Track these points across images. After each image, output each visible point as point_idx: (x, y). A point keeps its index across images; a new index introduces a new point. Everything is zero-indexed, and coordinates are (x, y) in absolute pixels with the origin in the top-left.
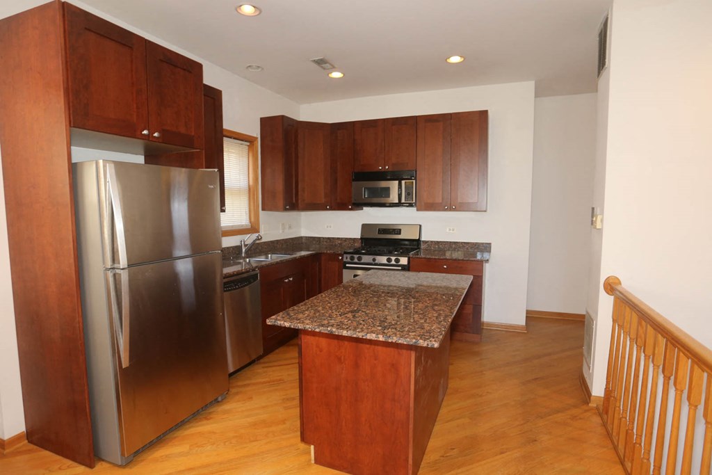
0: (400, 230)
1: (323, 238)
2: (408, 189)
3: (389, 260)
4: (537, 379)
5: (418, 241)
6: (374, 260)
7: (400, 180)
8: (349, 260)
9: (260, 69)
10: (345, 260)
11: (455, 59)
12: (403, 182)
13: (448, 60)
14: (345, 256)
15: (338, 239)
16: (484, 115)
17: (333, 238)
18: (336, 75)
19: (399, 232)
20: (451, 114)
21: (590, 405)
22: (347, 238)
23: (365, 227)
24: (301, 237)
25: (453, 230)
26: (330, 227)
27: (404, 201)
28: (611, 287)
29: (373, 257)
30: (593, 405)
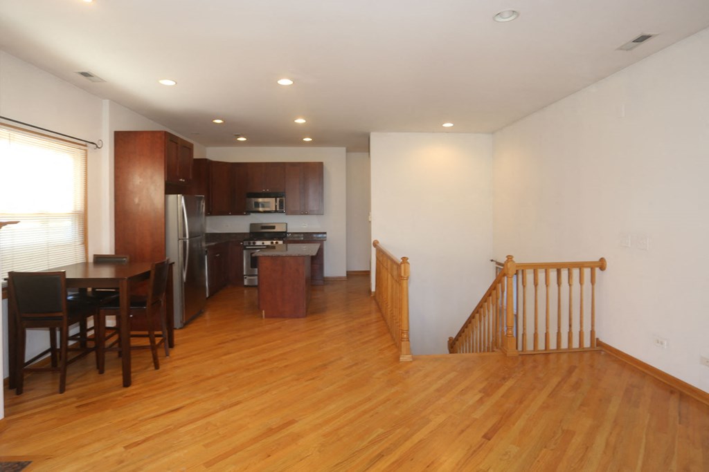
2: (281, 202)
3: (272, 243)
5: (286, 233)
7: (276, 197)
8: (247, 244)
10: (245, 244)
11: (307, 139)
12: (278, 199)
13: (304, 140)
14: (245, 242)
16: (321, 164)
18: (242, 139)
19: (274, 227)
22: (240, 233)
23: (252, 225)
26: (228, 226)
27: (278, 209)
28: (375, 244)
29: (263, 242)
30: (372, 296)
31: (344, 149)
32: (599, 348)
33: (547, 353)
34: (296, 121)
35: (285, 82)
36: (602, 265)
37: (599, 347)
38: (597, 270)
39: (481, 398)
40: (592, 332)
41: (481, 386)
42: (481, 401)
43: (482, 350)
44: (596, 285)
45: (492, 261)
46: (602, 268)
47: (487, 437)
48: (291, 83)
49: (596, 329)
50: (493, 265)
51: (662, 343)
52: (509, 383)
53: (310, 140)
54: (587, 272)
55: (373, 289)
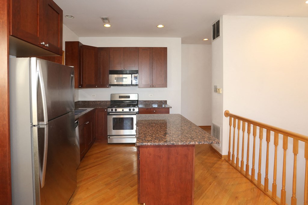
0: (129, 96)
1: (91, 101)
3: (130, 110)
4: (199, 153)
5: (137, 101)
6: (123, 110)
7: (132, 74)
8: (110, 111)
9: (72, 18)
10: (108, 111)
11: (160, 26)
13: (158, 26)
14: (108, 109)
15: (99, 101)
16: (165, 49)
17: (96, 101)
18: (107, 26)
20: (153, 48)
21: (222, 159)
22: (103, 101)
23: (112, 95)
24: (79, 101)
25: (151, 95)
26: (94, 96)
27: (133, 83)
28: (227, 114)
29: (122, 109)
30: (223, 159)
55: (224, 152)
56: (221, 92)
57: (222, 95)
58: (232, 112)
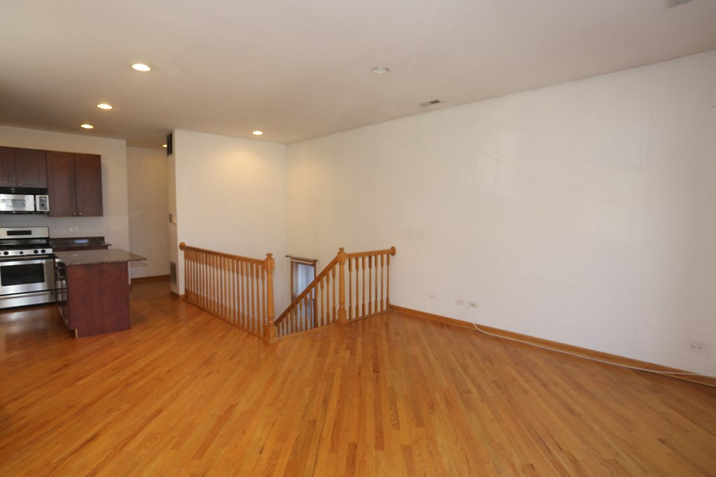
0: (31, 232)
2: (43, 201)
3: (36, 252)
6: (21, 253)
7: (35, 195)
12: (38, 197)
13: (82, 126)
16: (98, 158)
27: (38, 209)
28: (183, 247)
29: (20, 251)
30: (180, 299)
31: (124, 142)
32: (390, 310)
33: (364, 318)
34: (99, 106)
35: (141, 67)
36: (393, 252)
37: (392, 309)
38: (391, 256)
39: (351, 353)
40: (388, 299)
41: (344, 346)
42: (352, 354)
43: (325, 323)
44: (390, 266)
45: (287, 256)
46: (393, 254)
47: (376, 371)
48: (148, 69)
49: (390, 297)
50: (289, 259)
51: (434, 297)
52: (359, 340)
53: (92, 127)
54: (385, 256)
55: (182, 292)
56: (175, 221)
57: (175, 224)
58: (187, 244)
